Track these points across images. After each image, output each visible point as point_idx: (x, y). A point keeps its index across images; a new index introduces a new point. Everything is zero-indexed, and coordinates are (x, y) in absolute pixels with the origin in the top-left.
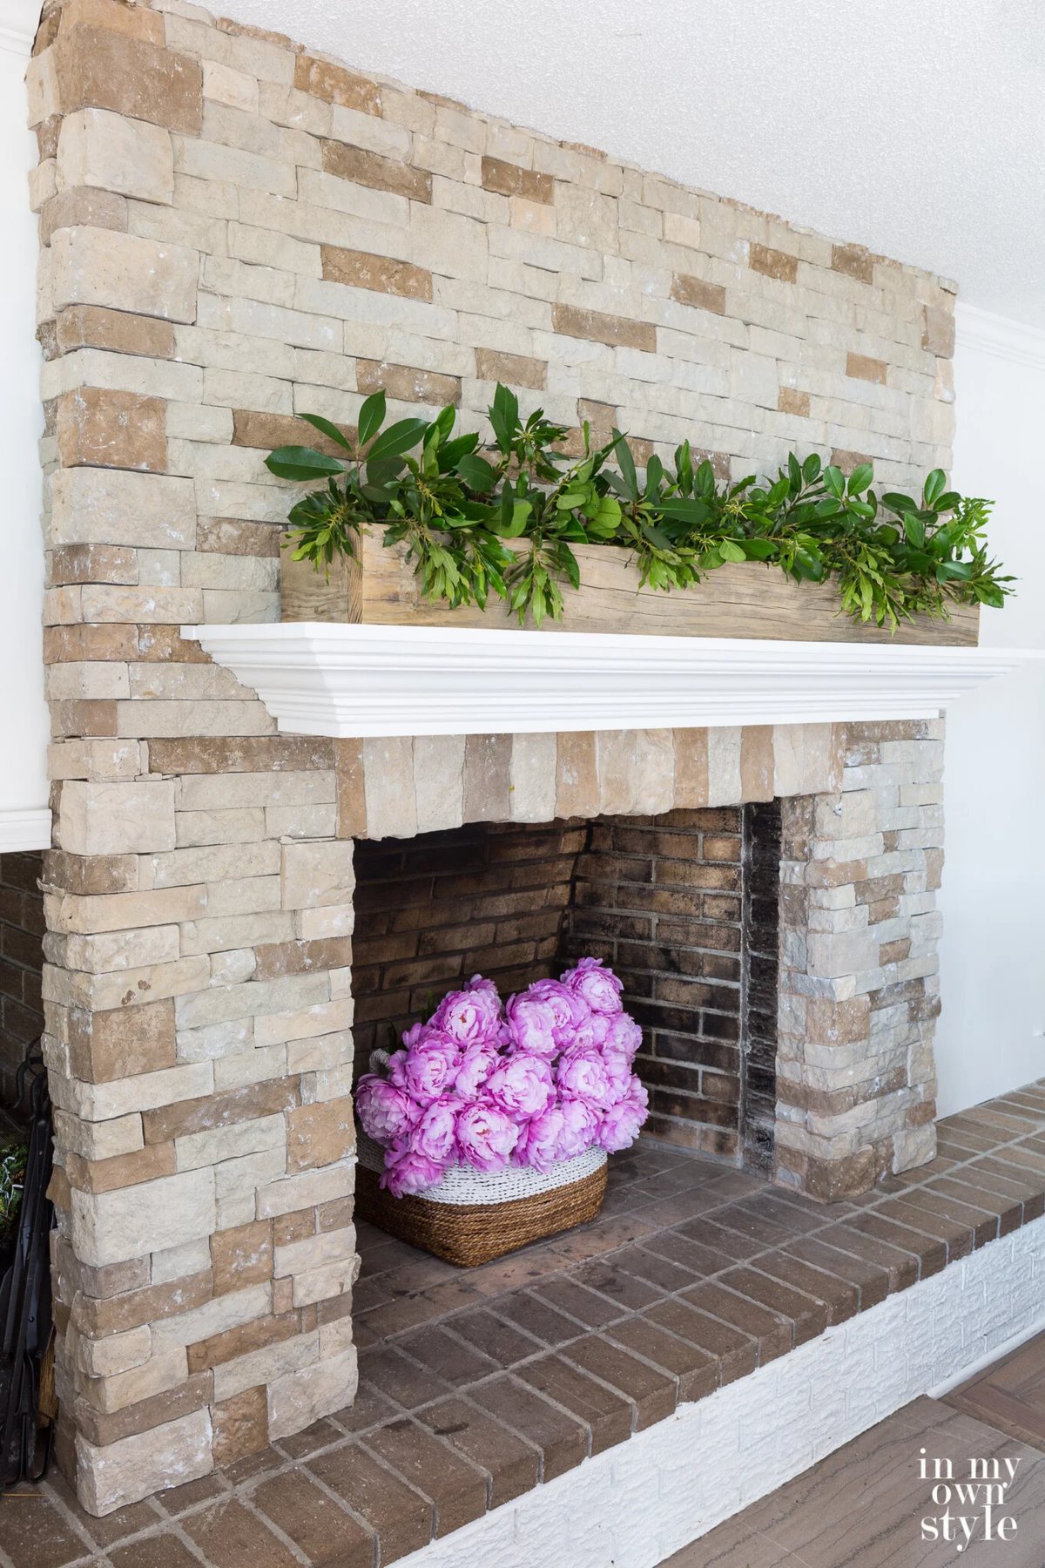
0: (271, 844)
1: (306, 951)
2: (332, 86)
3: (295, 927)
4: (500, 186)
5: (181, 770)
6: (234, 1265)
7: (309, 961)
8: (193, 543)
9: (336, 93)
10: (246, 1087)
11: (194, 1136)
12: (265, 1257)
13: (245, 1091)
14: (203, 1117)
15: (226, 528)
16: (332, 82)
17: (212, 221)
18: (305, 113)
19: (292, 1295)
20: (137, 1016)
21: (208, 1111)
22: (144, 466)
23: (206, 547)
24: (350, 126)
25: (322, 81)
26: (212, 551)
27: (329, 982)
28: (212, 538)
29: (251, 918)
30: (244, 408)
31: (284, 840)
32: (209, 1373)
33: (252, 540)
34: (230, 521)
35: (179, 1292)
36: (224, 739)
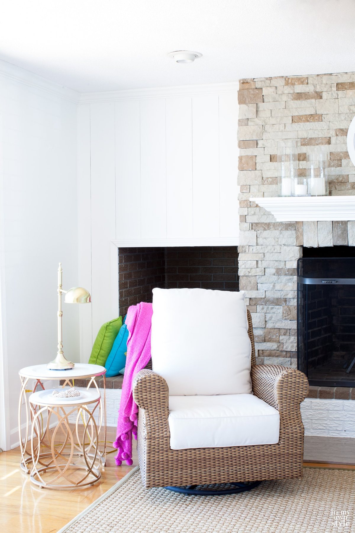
0: (279, 246)
1: (287, 270)
2: (294, 82)
3: (285, 265)
4: (343, 88)
5: (259, 229)
6: (270, 336)
7: (287, 273)
8: (261, 183)
9: (295, 83)
10: (273, 298)
11: (260, 306)
12: (278, 337)
13: (272, 299)
14: (262, 302)
15: (270, 179)
16: (294, 81)
17: (266, 118)
18: (288, 90)
19: (283, 347)
20: (249, 278)
21: (264, 301)
22: (250, 169)
23: (265, 183)
24: (299, 88)
25: (292, 81)
26: (266, 184)
27: (293, 278)
28: (266, 182)
29: (275, 262)
30: (273, 154)
31: (282, 245)
32: (263, 358)
33: (275, 181)
34: (270, 178)
35: (257, 338)
36: (269, 223)
